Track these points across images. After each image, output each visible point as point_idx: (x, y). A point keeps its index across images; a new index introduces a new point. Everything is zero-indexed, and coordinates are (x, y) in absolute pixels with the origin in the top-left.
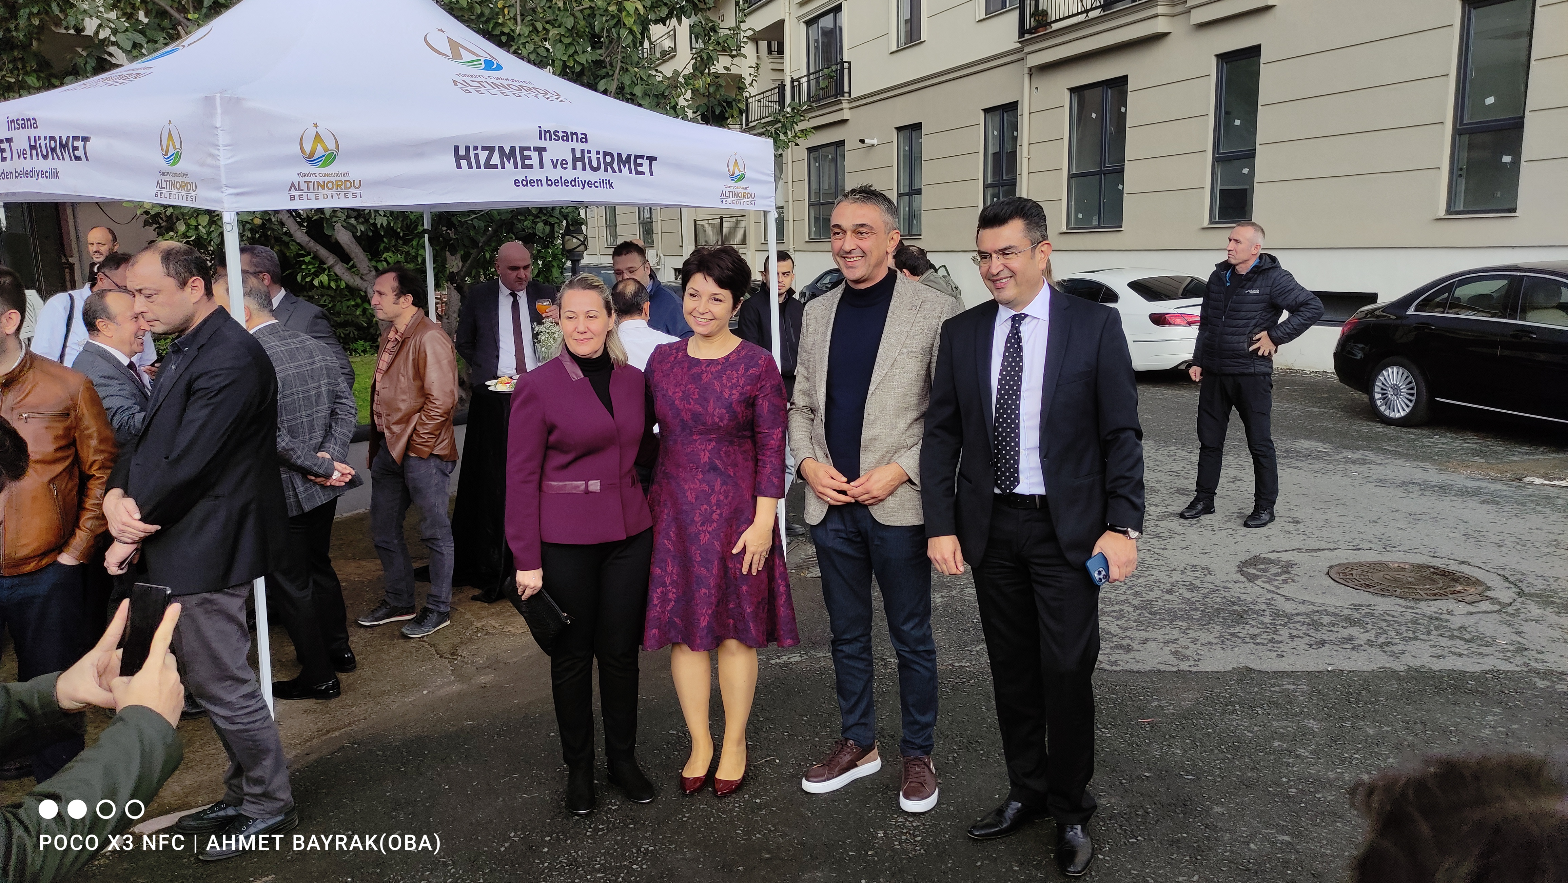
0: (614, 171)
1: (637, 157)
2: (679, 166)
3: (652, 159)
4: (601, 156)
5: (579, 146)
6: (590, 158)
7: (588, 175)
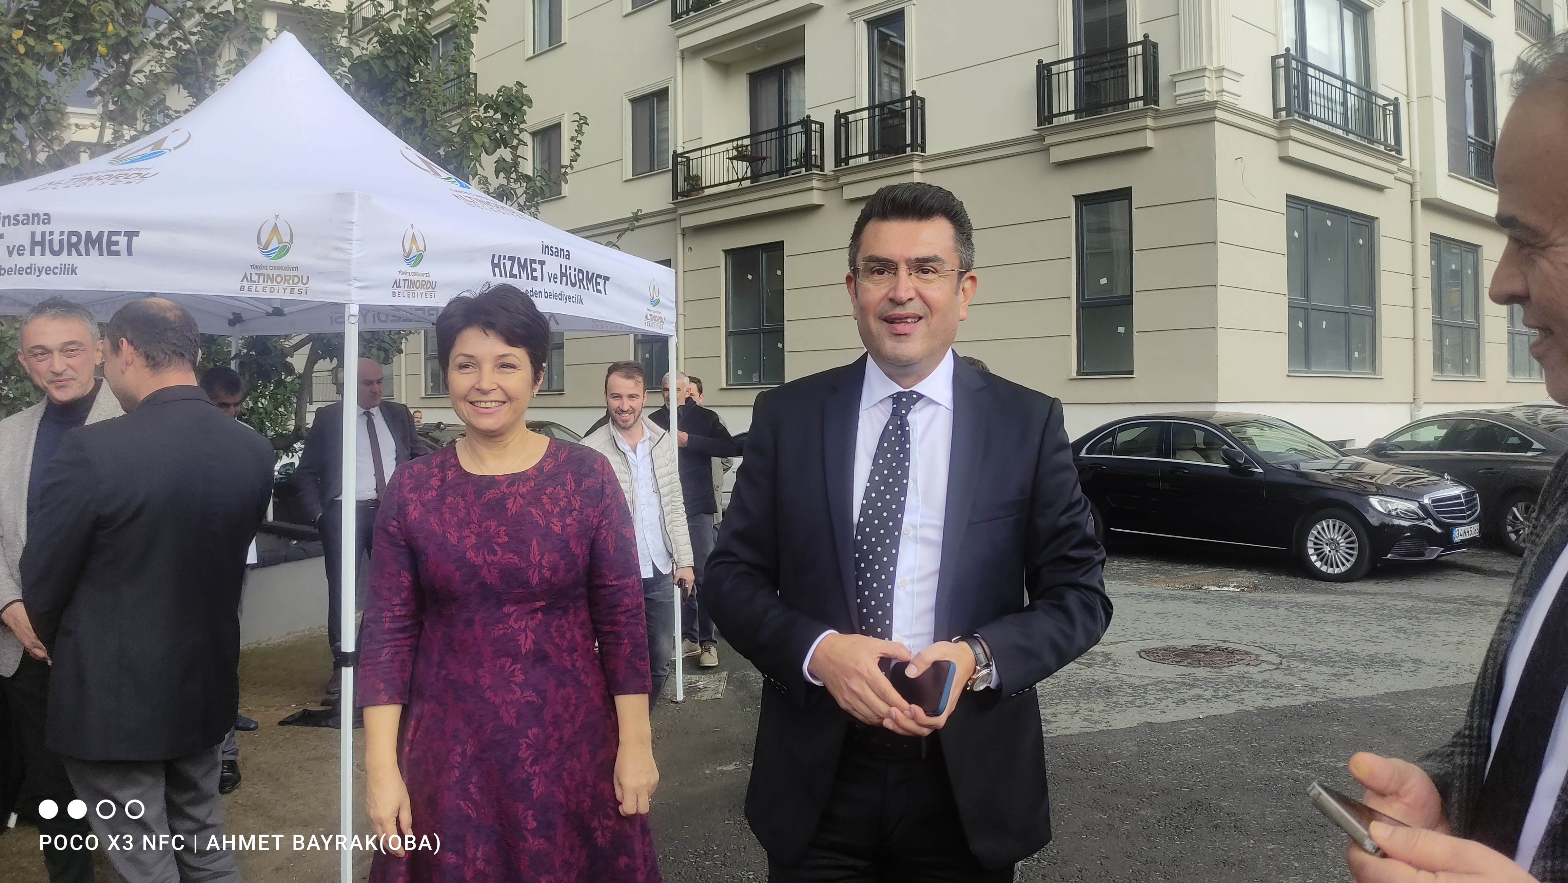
0: (585, 289)
1: (599, 276)
2: (622, 288)
3: (606, 279)
4: (576, 273)
5: (565, 262)
6: (570, 273)
7: (569, 291)
